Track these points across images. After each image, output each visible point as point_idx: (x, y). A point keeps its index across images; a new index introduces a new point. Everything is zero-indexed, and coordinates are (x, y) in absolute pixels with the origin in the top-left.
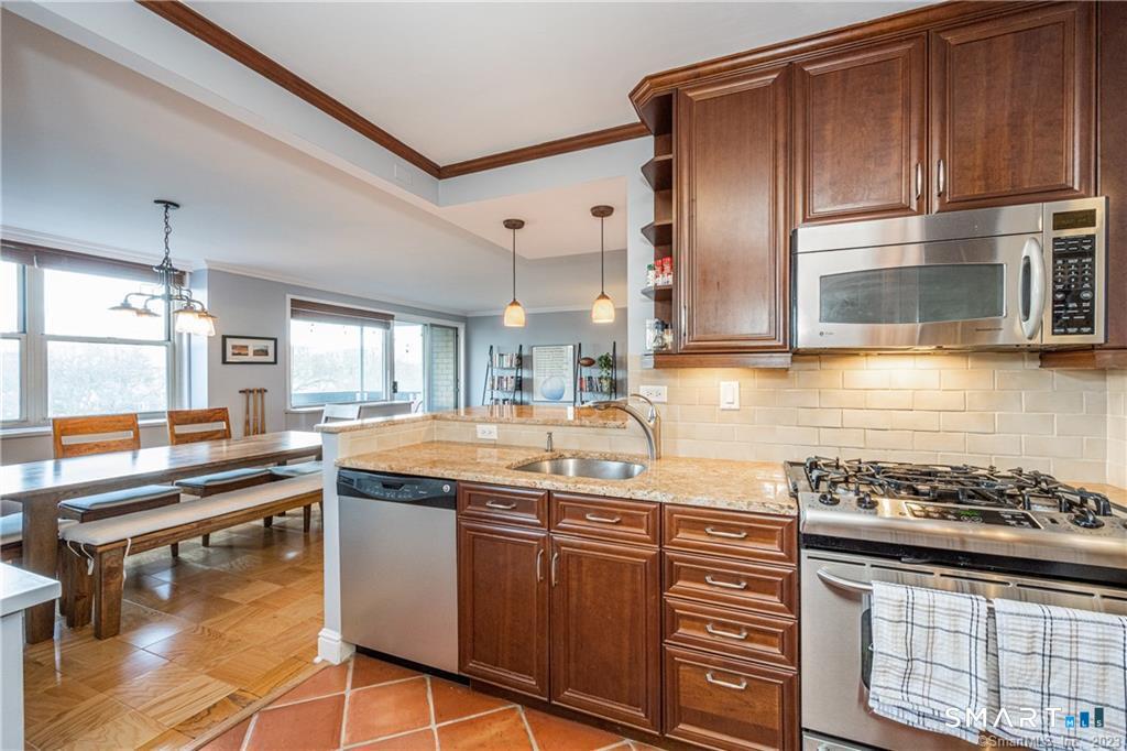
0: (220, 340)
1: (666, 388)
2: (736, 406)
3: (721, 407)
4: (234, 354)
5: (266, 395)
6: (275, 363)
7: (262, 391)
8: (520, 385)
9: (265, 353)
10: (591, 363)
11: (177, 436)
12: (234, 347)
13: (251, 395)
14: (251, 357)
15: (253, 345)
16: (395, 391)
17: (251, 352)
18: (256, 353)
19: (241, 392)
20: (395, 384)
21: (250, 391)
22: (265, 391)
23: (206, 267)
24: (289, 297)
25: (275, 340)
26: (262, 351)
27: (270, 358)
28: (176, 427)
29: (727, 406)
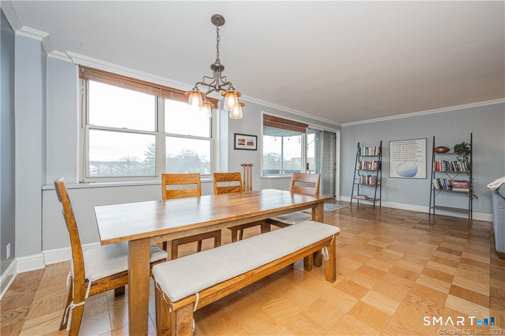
0: (234, 136)
4: (239, 144)
5: (252, 167)
6: (256, 150)
7: (251, 165)
8: (380, 167)
10: (446, 150)
11: (218, 189)
12: (239, 140)
13: (246, 167)
14: (246, 146)
15: (247, 139)
16: (308, 169)
17: (246, 143)
18: (248, 144)
19: (241, 165)
20: (308, 164)
21: (246, 165)
24: (262, 113)
25: (256, 136)
26: (251, 143)
27: (254, 147)
28: (217, 183)
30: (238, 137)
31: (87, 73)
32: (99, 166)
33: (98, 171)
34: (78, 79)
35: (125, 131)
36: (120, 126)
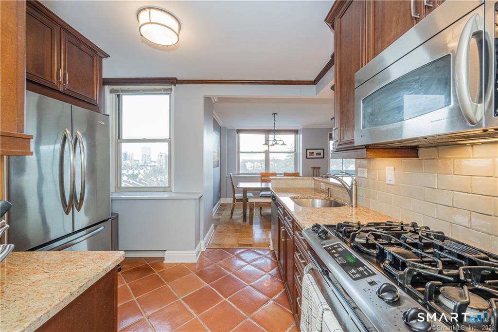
0: (305, 151)
1: (366, 169)
2: (393, 183)
3: (387, 182)
4: (310, 155)
5: (320, 169)
6: (323, 158)
7: (318, 168)
9: (320, 154)
12: (310, 153)
14: (315, 156)
15: (316, 152)
17: (315, 154)
18: (317, 154)
21: (315, 168)
22: (320, 168)
23: (301, 127)
24: (329, 133)
25: (323, 149)
27: (322, 156)
29: (389, 182)
30: (308, 151)
31: (239, 131)
32: (254, 164)
33: (254, 166)
34: (236, 134)
35: (252, 152)
36: (251, 151)
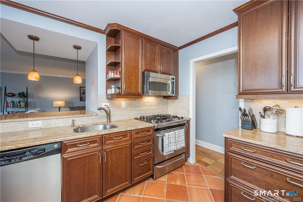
1: (109, 103)
2: (125, 107)
3: (122, 108)
10: (13, 95)
29: (123, 107)
